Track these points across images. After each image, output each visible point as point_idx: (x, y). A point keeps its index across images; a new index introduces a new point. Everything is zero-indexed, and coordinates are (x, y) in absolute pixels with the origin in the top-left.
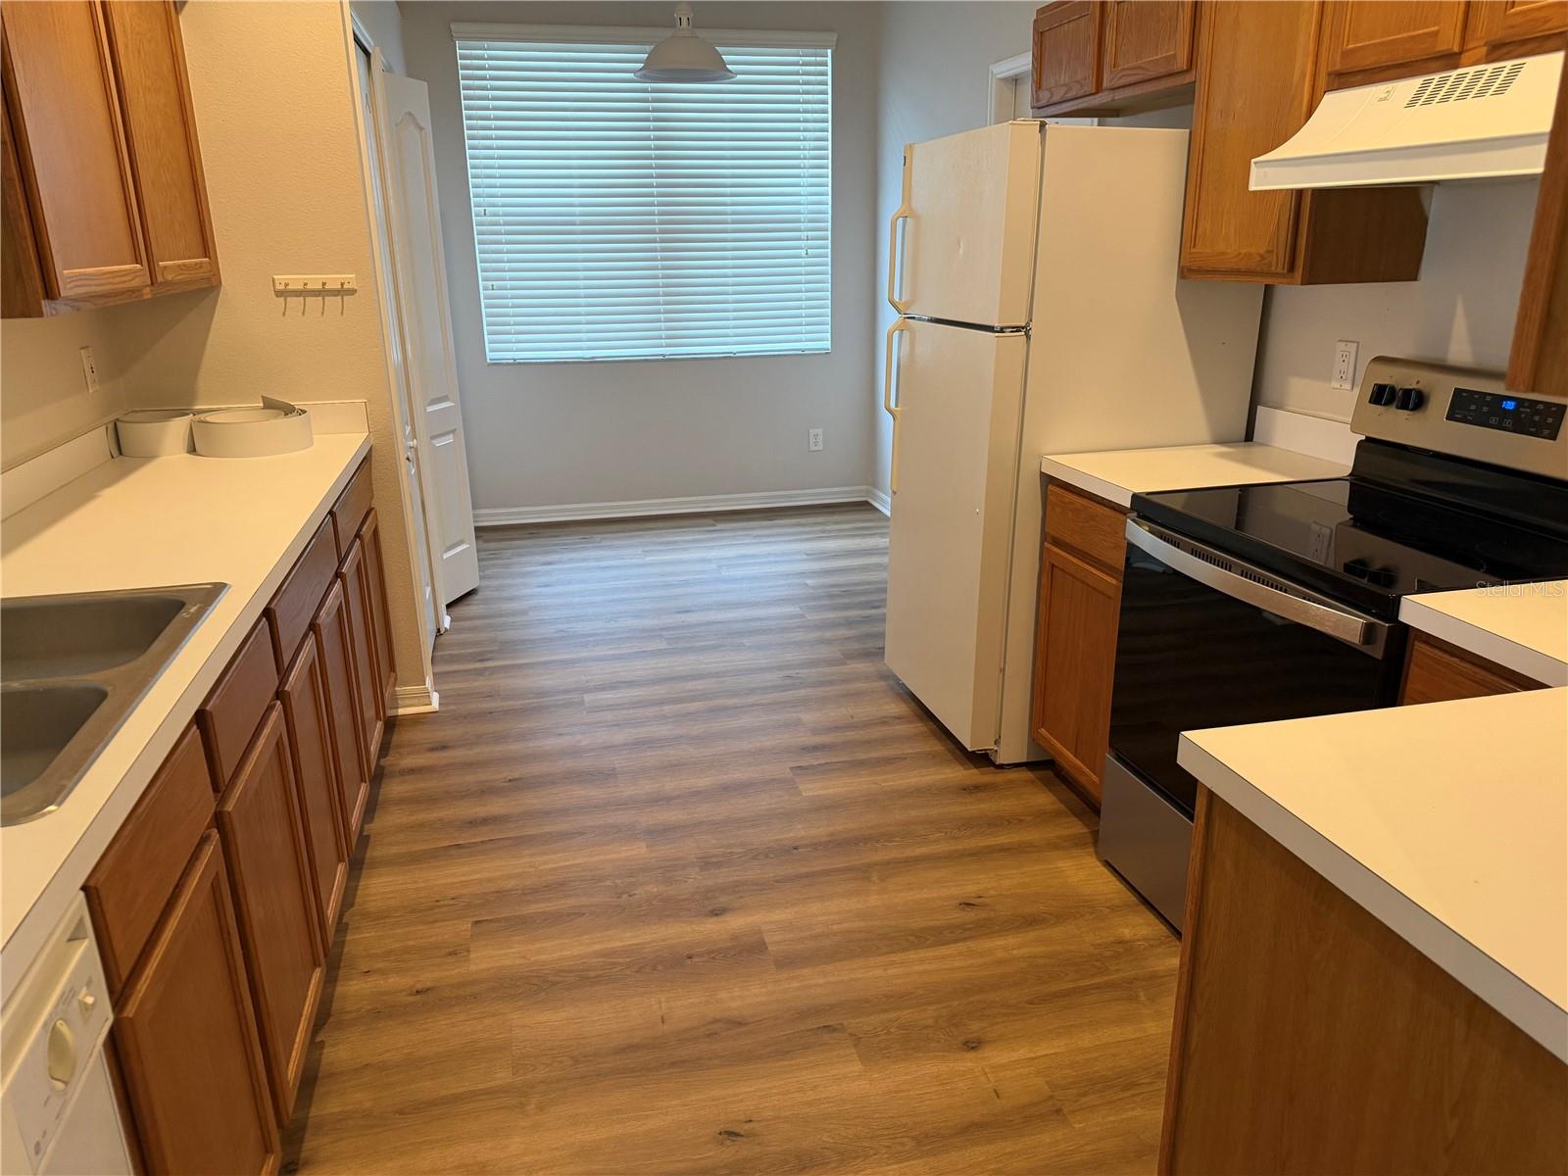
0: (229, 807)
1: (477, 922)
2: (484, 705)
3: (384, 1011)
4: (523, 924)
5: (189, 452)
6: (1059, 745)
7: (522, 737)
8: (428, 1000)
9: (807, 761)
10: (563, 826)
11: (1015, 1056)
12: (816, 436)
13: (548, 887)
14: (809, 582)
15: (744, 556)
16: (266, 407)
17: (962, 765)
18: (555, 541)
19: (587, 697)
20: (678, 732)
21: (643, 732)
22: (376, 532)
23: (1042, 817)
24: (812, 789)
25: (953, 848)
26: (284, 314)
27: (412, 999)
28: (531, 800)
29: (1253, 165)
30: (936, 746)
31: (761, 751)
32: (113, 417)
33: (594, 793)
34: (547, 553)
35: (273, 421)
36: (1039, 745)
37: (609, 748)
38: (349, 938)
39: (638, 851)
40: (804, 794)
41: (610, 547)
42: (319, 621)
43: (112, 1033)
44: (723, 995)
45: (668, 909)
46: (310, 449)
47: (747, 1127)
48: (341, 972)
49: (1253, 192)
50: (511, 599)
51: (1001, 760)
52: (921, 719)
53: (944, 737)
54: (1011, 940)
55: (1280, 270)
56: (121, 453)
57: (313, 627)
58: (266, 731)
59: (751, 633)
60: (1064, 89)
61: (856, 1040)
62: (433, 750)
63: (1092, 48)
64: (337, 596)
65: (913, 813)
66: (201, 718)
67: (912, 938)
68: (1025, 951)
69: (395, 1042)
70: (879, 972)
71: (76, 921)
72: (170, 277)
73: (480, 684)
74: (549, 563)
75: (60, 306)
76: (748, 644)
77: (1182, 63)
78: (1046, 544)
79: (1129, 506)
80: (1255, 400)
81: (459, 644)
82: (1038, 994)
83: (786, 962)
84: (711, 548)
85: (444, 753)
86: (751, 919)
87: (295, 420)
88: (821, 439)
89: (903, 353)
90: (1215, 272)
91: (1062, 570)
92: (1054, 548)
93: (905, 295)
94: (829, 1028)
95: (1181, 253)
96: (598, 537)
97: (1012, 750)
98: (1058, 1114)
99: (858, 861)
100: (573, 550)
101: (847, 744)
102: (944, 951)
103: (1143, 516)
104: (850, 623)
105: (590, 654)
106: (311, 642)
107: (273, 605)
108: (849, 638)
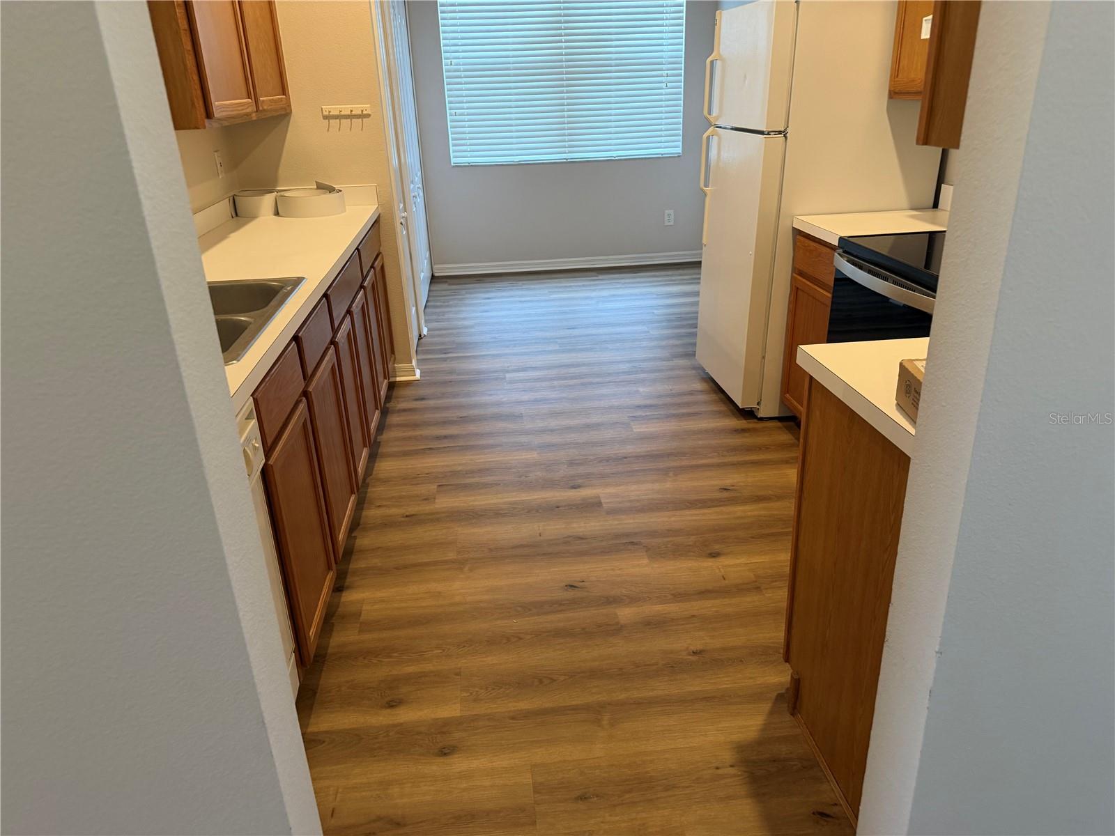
0: (310, 389)
1: (440, 485)
2: (447, 378)
3: (388, 524)
4: (466, 487)
5: (275, 215)
6: (795, 403)
7: (468, 395)
8: (412, 520)
9: (639, 413)
10: (491, 441)
11: (738, 561)
12: (669, 215)
13: (480, 471)
14: (655, 312)
15: (614, 296)
16: (318, 188)
17: (737, 417)
18: (492, 285)
19: (508, 375)
20: (563, 395)
21: (538, 395)
22: (382, 267)
23: (783, 447)
24: (639, 429)
25: (720, 461)
26: (328, 130)
27: (403, 519)
28: (472, 428)
29: (924, 22)
30: (722, 408)
31: (611, 407)
32: (232, 194)
33: (509, 426)
34: (488, 292)
35: (323, 196)
36: (786, 405)
37: (519, 402)
38: (369, 490)
39: (533, 456)
40: (635, 430)
41: (527, 289)
42: (352, 309)
44: (575, 525)
45: (549, 484)
46: (343, 214)
47: (581, 584)
48: (365, 505)
50: (464, 319)
51: (761, 415)
53: (728, 402)
54: (747, 507)
56: (237, 215)
57: (349, 312)
58: (326, 359)
61: (648, 549)
62: (416, 400)
64: (361, 298)
65: (700, 442)
66: (297, 338)
67: (687, 504)
68: (756, 513)
69: (393, 538)
71: (250, 409)
72: (266, 107)
73: (444, 366)
74: (489, 298)
75: (215, 124)
76: (611, 348)
78: (794, 275)
79: (837, 245)
80: (941, 180)
81: (432, 344)
82: (758, 534)
83: (612, 512)
84: (594, 290)
85: (423, 402)
86: (594, 491)
87: (334, 195)
88: (672, 217)
89: (713, 153)
90: (908, 93)
91: (803, 291)
92: (799, 277)
93: (715, 112)
94: (632, 543)
95: (891, 81)
96: (520, 283)
97: (768, 409)
98: (758, 589)
99: (661, 465)
100: (504, 291)
101: (666, 405)
102: (706, 511)
103: (845, 252)
104: (679, 337)
105: (511, 351)
106: (348, 320)
107: (328, 293)
108: (676, 346)
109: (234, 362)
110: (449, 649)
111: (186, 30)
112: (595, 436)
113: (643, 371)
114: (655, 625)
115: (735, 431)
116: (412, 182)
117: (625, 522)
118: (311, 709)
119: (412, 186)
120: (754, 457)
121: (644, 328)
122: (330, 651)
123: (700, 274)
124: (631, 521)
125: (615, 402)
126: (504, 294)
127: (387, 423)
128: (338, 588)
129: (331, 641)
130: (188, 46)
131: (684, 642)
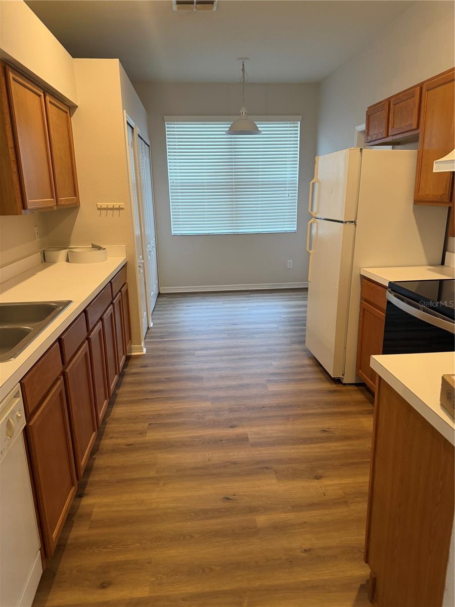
0: (67, 371)
1: (150, 424)
2: (161, 353)
3: (116, 450)
4: (166, 425)
5: (66, 261)
6: (365, 376)
7: (173, 364)
8: (131, 448)
9: (272, 378)
10: (183, 394)
11: (333, 482)
12: (290, 263)
13: (176, 414)
14: (282, 316)
15: (259, 306)
16: (93, 247)
17: (330, 383)
18: (191, 298)
19: (196, 352)
20: (228, 365)
21: (214, 365)
22: (127, 291)
23: (358, 403)
24: (272, 388)
25: (321, 411)
26: (100, 216)
27: (125, 447)
28: (173, 385)
29: (434, 163)
30: (321, 376)
31: (256, 374)
32: (43, 250)
33: (196, 385)
34: (189, 303)
35: (94, 252)
36: (359, 377)
37: (202, 370)
38: (107, 426)
39: (207, 405)
40: (270, 389)
41: (211, 301)
42: (104, 317)
43: (25, 428)
45: (216, 424)
46: (106, 262)
47: (233, 497)
48: (103, 437)
49: (435, 173)
50: (174, 318)
51: (344, 382)
52: (317, 366)
53: (324, 372)
54: (338, 444)
55: (447, 201)
56: (45, 261)
57: (101, 319)
58: (82, 349)
59: (258, 333)
60: (376, 136)
61: (276, 472)
62: (142, 367)
63: (385, 121)
64: (110, 310)
65: (309, 398)
66: (59, 340)
67: (301, 441)
68: (343, 448)
69: (118, 460)
70: (288, 451)
71: (17, 391)
72: (63, 203)
73: (160, 346)
74: (189, 306)
75: (27, 212)
76: (256, 337)
77: (415, 127)
78: (362, 301)
79: (387, 286)
80: (445, 249)
81: (155, 332)
82: (345, 463)
83: (255, 445)
84: (248, 303)
85: (146, 368)
86: (244, 430)
87: (101, 251)
88: (291, 264)
89: (314, 231)
90: (426, 202)
91: (367, 311)
92: (365, 303)
93: (315, 210)
94: (267, 468)
95: (415, 195)
96: (208, 298)
97: (349, 378)
98: (346, 503)
99: (285, 413)
100: (198, 302)
101: (287, 373)
102: (313, 446)
103: (393, 290)
104: (295, 331)
105: (200, 338)
106: (100, 323)
107: (87, 309)
108: (294, 336)
109: (13, 359)
110: (146, 543)
111: (14, 161)
112: (245, 392)
113: (275, 352)
114: (280, 529)
115: (329, 391)
116: (149, 244)
117: (262, 452)
118: (50, 588)
119: (149, 246)
120: (342, 409)
121: (276, 325)
122: (69, 542)
123: (307, 295)
124: (267, 452)
125: (258, 371)
126: (198, 304)
127: (123, 382)
128: (80, 495)
129: (71, 534)
130: (15, 169)
131: (299, 542)
